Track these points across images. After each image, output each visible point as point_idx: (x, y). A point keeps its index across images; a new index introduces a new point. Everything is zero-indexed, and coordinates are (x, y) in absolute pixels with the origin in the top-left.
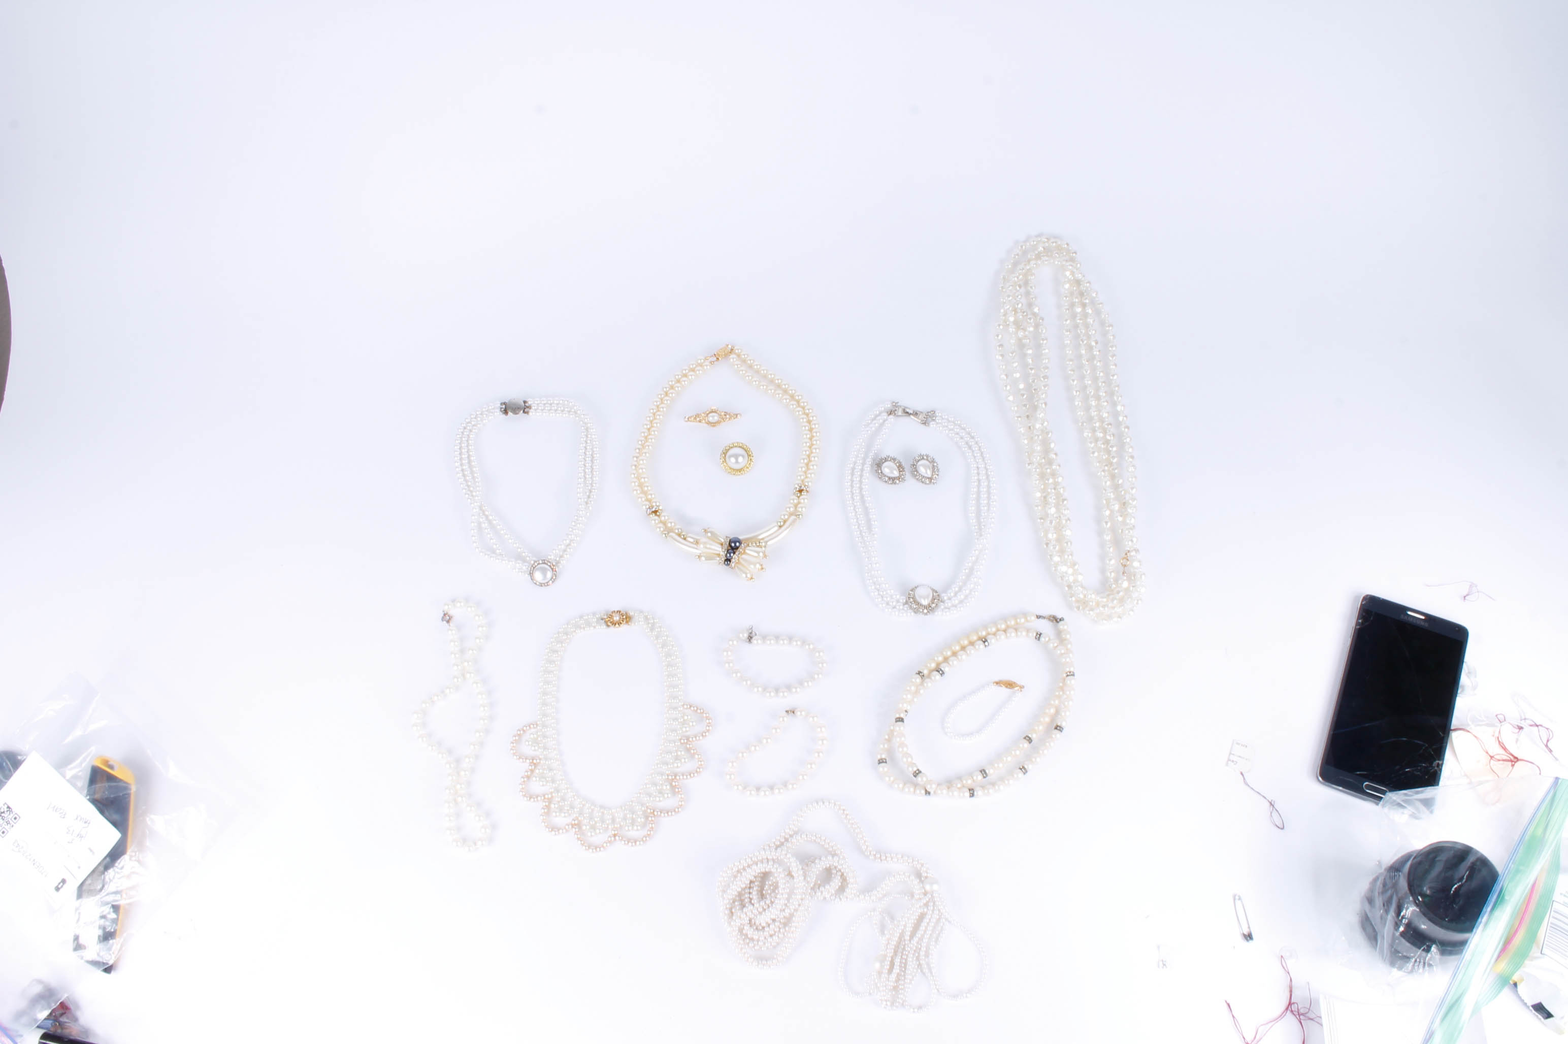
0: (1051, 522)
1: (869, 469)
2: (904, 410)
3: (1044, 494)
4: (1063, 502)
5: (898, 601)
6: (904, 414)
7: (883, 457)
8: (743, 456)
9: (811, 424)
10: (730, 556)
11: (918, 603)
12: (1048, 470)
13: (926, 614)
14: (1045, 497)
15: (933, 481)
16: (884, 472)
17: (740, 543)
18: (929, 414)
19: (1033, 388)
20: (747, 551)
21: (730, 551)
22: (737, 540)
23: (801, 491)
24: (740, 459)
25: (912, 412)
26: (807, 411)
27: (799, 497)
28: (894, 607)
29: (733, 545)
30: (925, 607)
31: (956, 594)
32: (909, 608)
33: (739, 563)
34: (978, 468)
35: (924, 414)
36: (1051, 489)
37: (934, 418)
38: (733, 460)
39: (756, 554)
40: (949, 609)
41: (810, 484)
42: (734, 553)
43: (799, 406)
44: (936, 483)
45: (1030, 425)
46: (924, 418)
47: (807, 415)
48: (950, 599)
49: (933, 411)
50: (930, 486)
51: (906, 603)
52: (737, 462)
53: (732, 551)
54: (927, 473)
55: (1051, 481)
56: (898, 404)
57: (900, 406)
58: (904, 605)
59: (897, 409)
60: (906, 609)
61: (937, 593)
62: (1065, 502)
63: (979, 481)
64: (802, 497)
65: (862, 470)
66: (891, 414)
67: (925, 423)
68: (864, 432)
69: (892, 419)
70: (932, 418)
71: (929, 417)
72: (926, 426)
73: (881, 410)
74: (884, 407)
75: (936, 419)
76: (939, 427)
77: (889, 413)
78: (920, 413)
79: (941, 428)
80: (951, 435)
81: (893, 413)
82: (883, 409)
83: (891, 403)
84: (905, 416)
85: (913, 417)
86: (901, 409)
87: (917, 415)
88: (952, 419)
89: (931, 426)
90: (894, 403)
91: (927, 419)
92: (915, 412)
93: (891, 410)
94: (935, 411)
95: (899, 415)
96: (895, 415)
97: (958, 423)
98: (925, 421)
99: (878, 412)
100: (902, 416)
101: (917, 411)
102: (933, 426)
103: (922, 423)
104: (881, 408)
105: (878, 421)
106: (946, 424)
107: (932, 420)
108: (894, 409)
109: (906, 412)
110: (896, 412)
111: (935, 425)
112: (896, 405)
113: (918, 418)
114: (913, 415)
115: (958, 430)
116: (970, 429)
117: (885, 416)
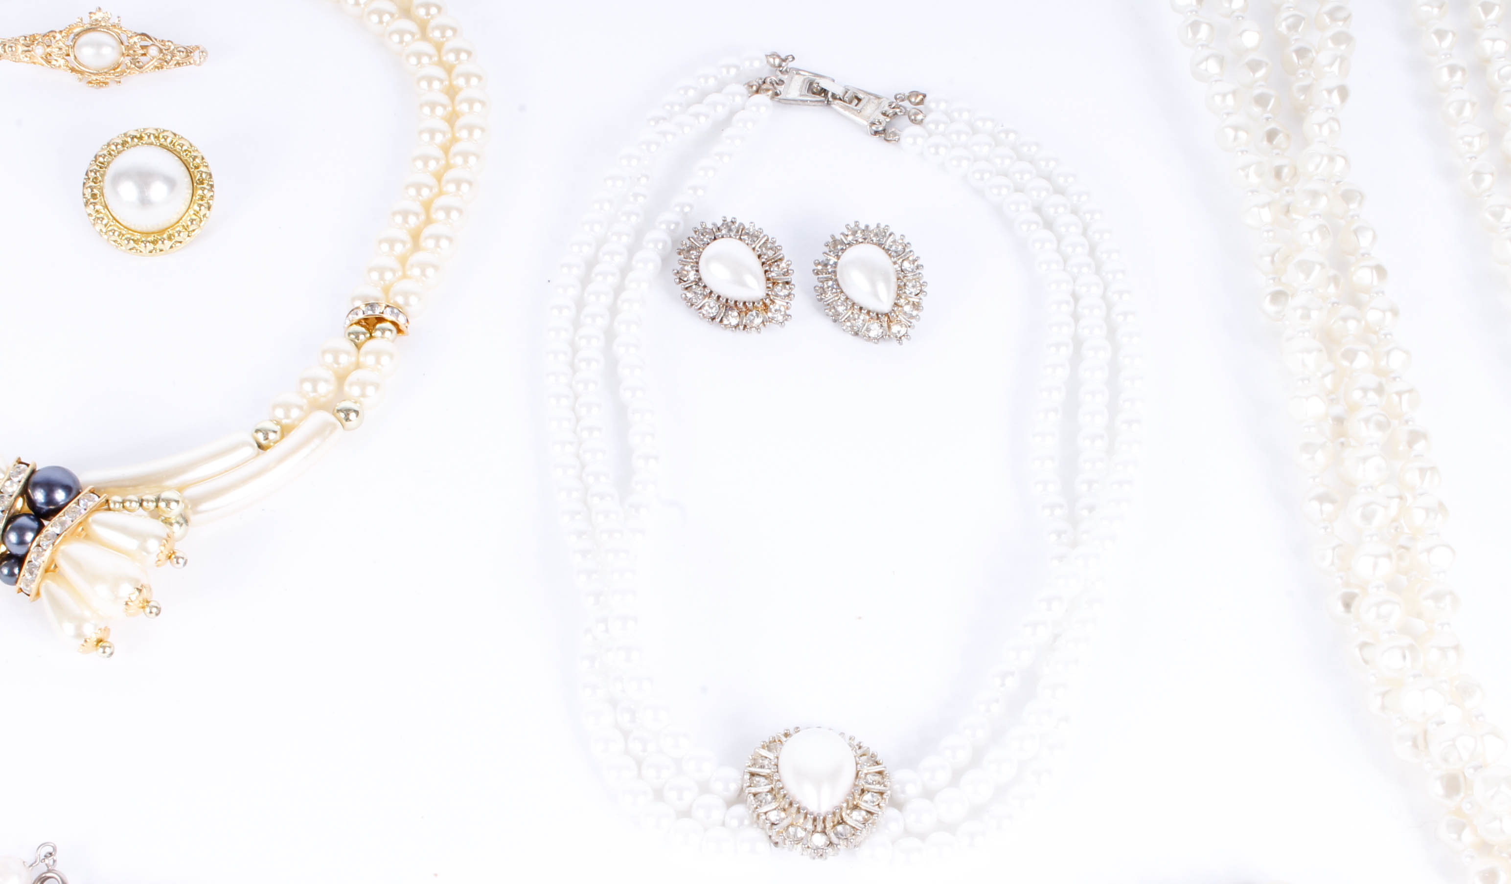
0: (1367, 518)
1: (651, 266)
2: (811, 83)
3: (1338, 410)
4: (1411, 444)
5: (704, 788)
6: (811, 98)
7: (710, 226)
8: (171, 183)
9: (458, 98)
10: (21, 542)
11: (790, 805)
12: (1352, 325)
13: (819, 853)
14: (1339, 420)
15: (895, 328)
16: (707, 279)
17: (72, 490)
18: (906, 103)
19: (1293, 48)
20: (99, 530)
21: (24, 521)
22: (57, 476)
23: (371, 323)
24: (158, 191)
25: (839, 92)
26: (451, 57)
27: (358, 347)
28: (686, 813)
29: (39, 496)
30: (818, 823)
31: (957, 776)
32: (746, 822)
33: (51, 569)
34: (1076, 297)
35: (884, 102)
36: (1365, 390)
37: (920, 117)
38: (128, 191)
39: (131, 544)
40: (922, 837)
41: (413, 300)
42: (38, 531)
43: (424, 37)
44: (906, 335)
45: (1278, 162)
46: (884, 114)
47: (449, 69)
48: (929, 794)
49: (917, 94)
50: (882, 346)
51: (739, 798)
52: (144, 202)
53: (35, 525)
54: (876, 295)
55: (1362, 361)
56: (791, 65)
57: (798, 71)
58: (730, 804)
59: (785, 77)
60: (735, 823)
61: (877, 763)
62: (1419, 446)
63: (1078, 343)
64: (371, 344)
65: (625, 271)
66: (763, 90)
67: (884, 130)
68: (653, 148)
69: (763, 109)
70: (913, 117)
71: (901, 112)
72: (886, 138)
73: (728, 72)
74: (737, 67)
75: (927, 120)
76: (937, 147)
77: (755, 88)
78: (869, 99)
79: (942, 151)
80: (982, 179)
81: (768, 90)
82: (733, 71)
83: (767, 56)
84: (814, 104)
85: (842, 107)
86: (802, 78)
87: (856, 101)
88: (989, 125)
89: (902, 140)
90: (779, 56)
91: (890, 117)
92: (849, 92)
93: (764, 77)
94: (925, 96)
95: (790, 96)
96: (777, 94)
97: (1007, 137)
98: (885, 122)
99: (716, 78)
100: (801, 103)
101: (857, 92)
102: (910, 140)
103: (871, 127)
104: (728, 67)
105: (707, 116)
106: (963, 138)
107: (912, 121)
108: (776, 76)
109: (817, 90)
110: (783, 86)
111: (920, 141)
112: (784, 64)
113: (859, 113)
114: (842, 102)
115: (1007, 162)
116: (1052, 164)
117: (738, 99)
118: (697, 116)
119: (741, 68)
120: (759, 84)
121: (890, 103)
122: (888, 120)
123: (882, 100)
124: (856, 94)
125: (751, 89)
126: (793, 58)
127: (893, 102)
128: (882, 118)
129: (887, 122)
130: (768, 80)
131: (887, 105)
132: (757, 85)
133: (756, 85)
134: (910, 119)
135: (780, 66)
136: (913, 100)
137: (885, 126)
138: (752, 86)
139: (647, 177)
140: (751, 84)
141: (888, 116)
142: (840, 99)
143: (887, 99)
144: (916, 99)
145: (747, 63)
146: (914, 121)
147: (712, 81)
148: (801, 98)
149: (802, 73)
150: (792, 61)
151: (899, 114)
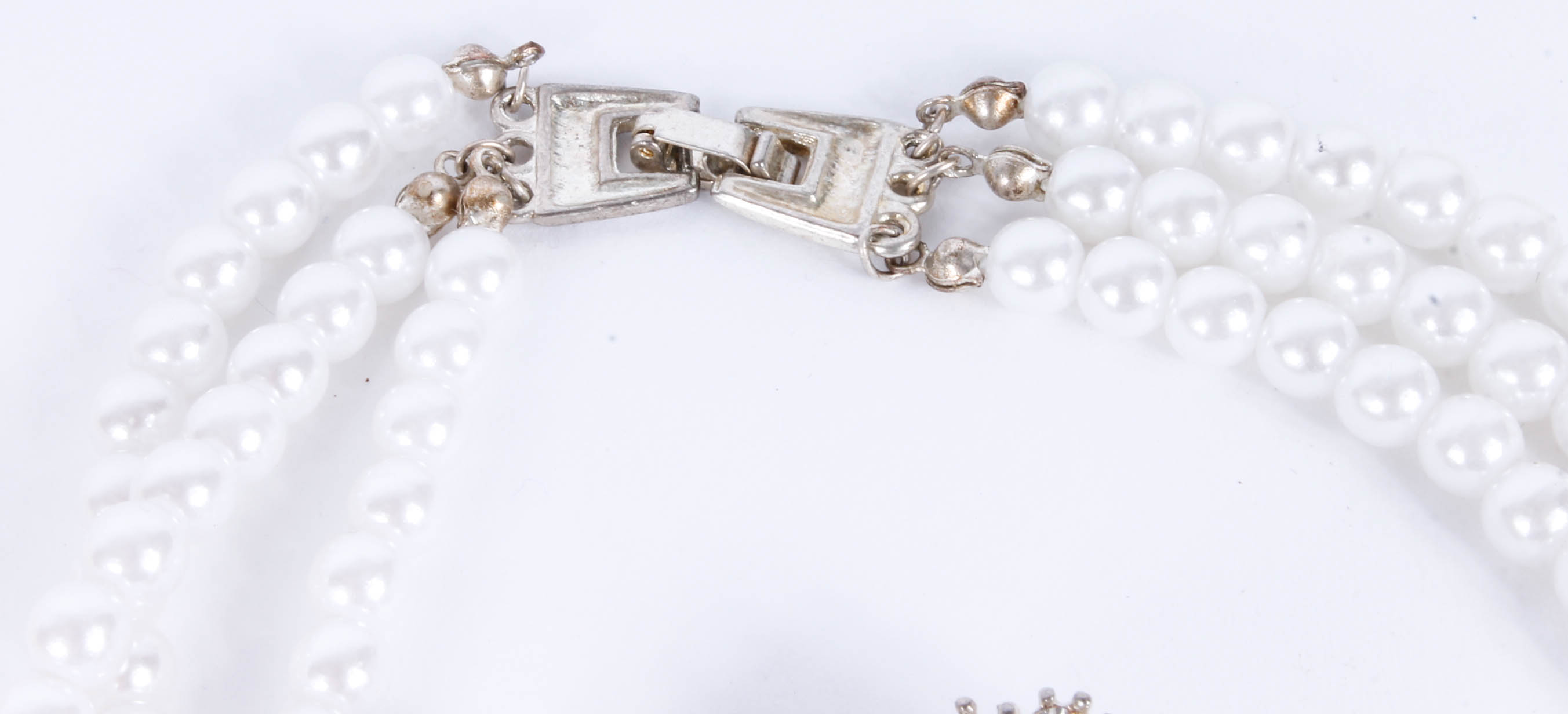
2: (624, 129)
6: (636, 186)
18: (962, 129)
25: (729, 143)
35: (891, 140)
37: (1028, 175)
46: (901, 187)
49: (990, 87)
57: (567, 96)
59: (530, 130)
66: (472, 203)
67: (919, 247)
68: (151, 560)
69: (490, 280)
70: (1004, 181)
71: (957, 168)
72: (935, 279)
73: (334, 164)
74: (361, 137)
75: (1055, 185)
76: (1126, 284)
77: (439, 200)
78: (835, 143)
79: (1147, 291)
80: (1313, 364)
81: (486, 202)
82: (350, 156)
83: (448, 68)
84: (651, 205)
85: (753, 198)
86: (589, 115)
87: (791, 161)
88: (1270, 148)
89: (995, 274)
90: (490, 60)
91: (927, 194)
92: (764, 137)
93: (461, 147)
94: (1020, 91)
95: (565, 199)
96: (520, 202)
97: (1343, 179)
98: (913, 219)
99: (295, 194)
100: (608, 212)
101: (789, 127)
102: (1023, 276)
103: (870, 248)
104: (331, 147)
105: (304, 361)
106: (1202, 222)
107: (1006, 194)
108: (498, 130)
109: (651, 151)
110: (532, 163)
111: (1057, 270)
112: (512, 77)
113: (817, 206)
114: (747, 179)
115: (1381, 279)
116: (1532, 248)
117: (395, 259)
118: (273, 372)
119: (374, 134)
120: (449, 179)
121: (906, 138)
122: (919, 206)
123: (877, 134)
124: (786, 136)
125: (427, 209)
126: (539, 51)
127: (917, 134)
128: (897, 204)
129: (918, 215)
130: (477, 160)
131: (900, 150)
132: (447, 188)
133: (441, 190)
134: (995, 187)
135: (501, 89)
136: (983, 111)
137: (919, 235)
138: (429, 199)
139: (151, 661)
140: (424, 192)
141: (915, 192)
142: (740, 171)
143: (896, 125)
144: (991, 106)
145: (391, 113)
146: (1012, 195)
147: (287, 212)
148: (609, 195)
149: (584, 98)
150: (536, 58)
151: (952, 174)
